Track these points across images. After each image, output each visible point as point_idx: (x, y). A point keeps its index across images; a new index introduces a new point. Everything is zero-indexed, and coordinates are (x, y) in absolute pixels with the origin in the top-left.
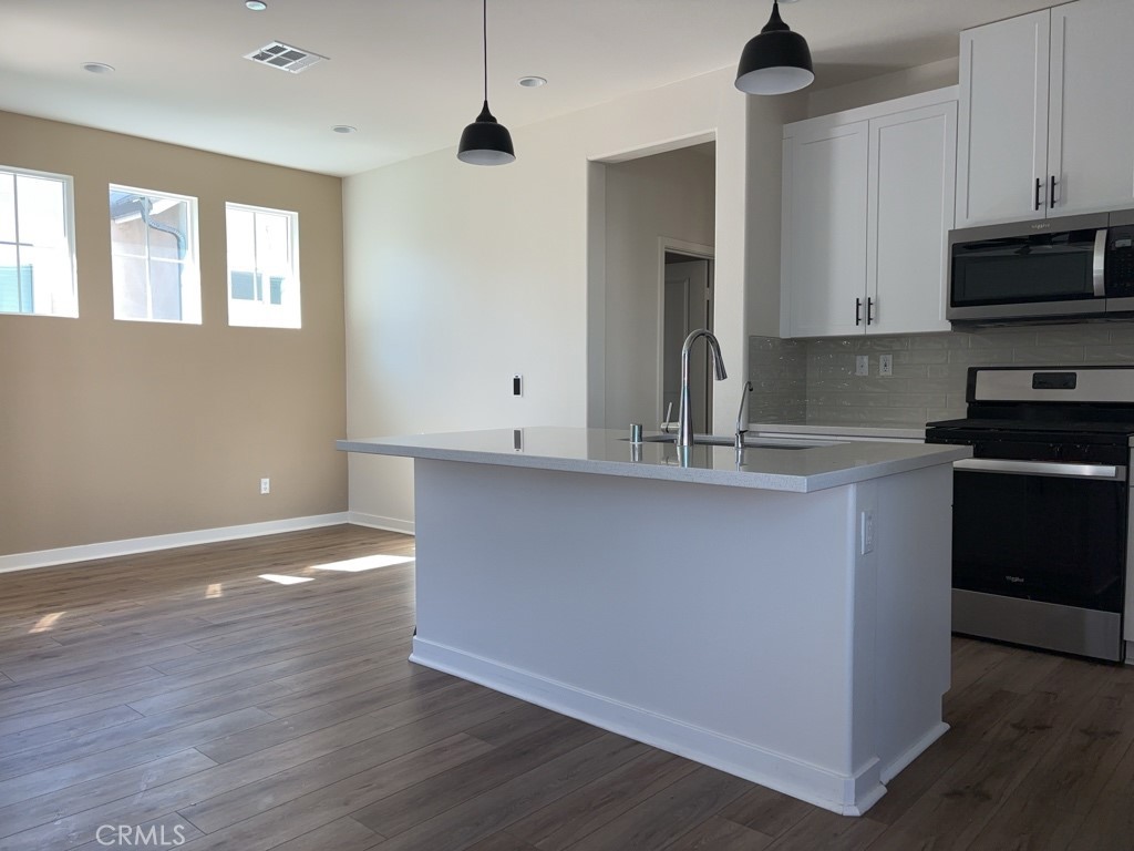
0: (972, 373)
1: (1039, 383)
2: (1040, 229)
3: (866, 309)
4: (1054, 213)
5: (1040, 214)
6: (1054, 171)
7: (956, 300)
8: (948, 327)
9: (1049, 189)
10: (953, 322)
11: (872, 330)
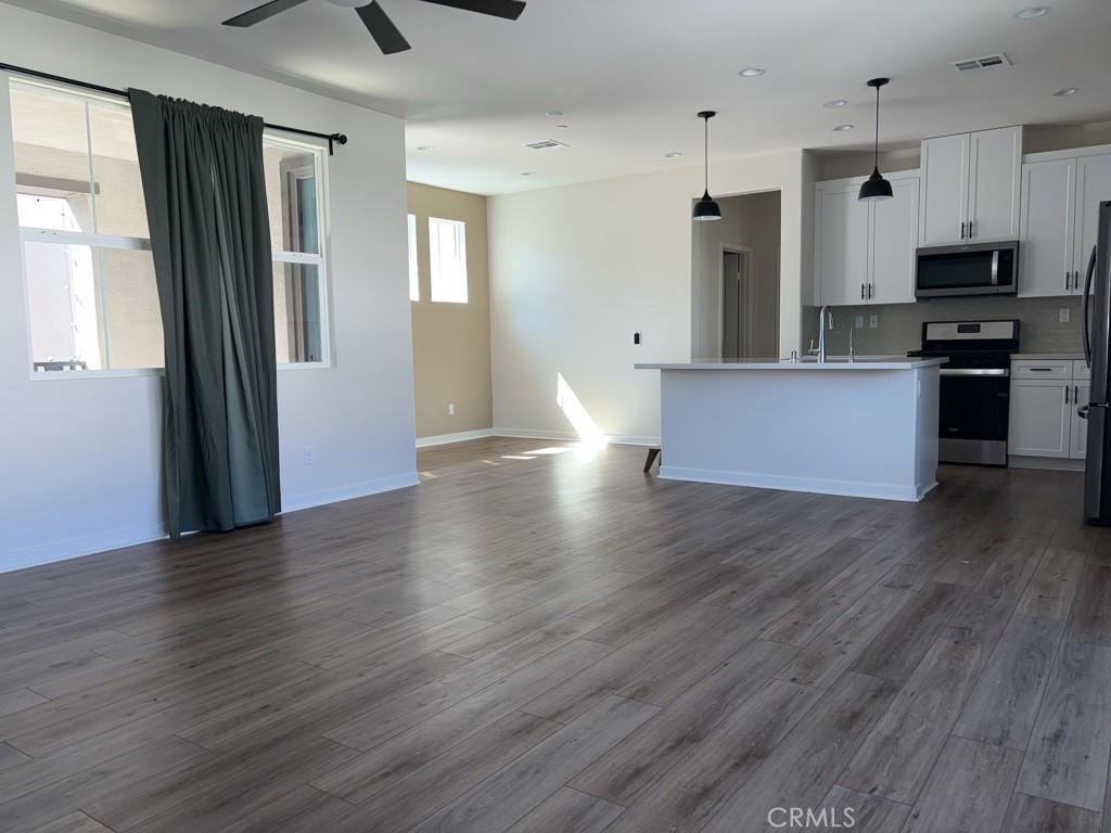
0: (925, 325)
1: (960, 330)
2: (965, 250)
3: (868, 290)
4: (972, 241)
5: (963, 242)
6: (971, 219)
7: (920, 285)
8: (914, 300)
9: (969, 229)
10: (918, 298)
11: (870, 302)
